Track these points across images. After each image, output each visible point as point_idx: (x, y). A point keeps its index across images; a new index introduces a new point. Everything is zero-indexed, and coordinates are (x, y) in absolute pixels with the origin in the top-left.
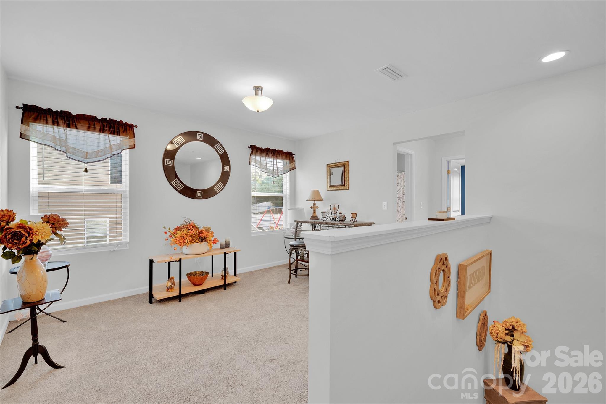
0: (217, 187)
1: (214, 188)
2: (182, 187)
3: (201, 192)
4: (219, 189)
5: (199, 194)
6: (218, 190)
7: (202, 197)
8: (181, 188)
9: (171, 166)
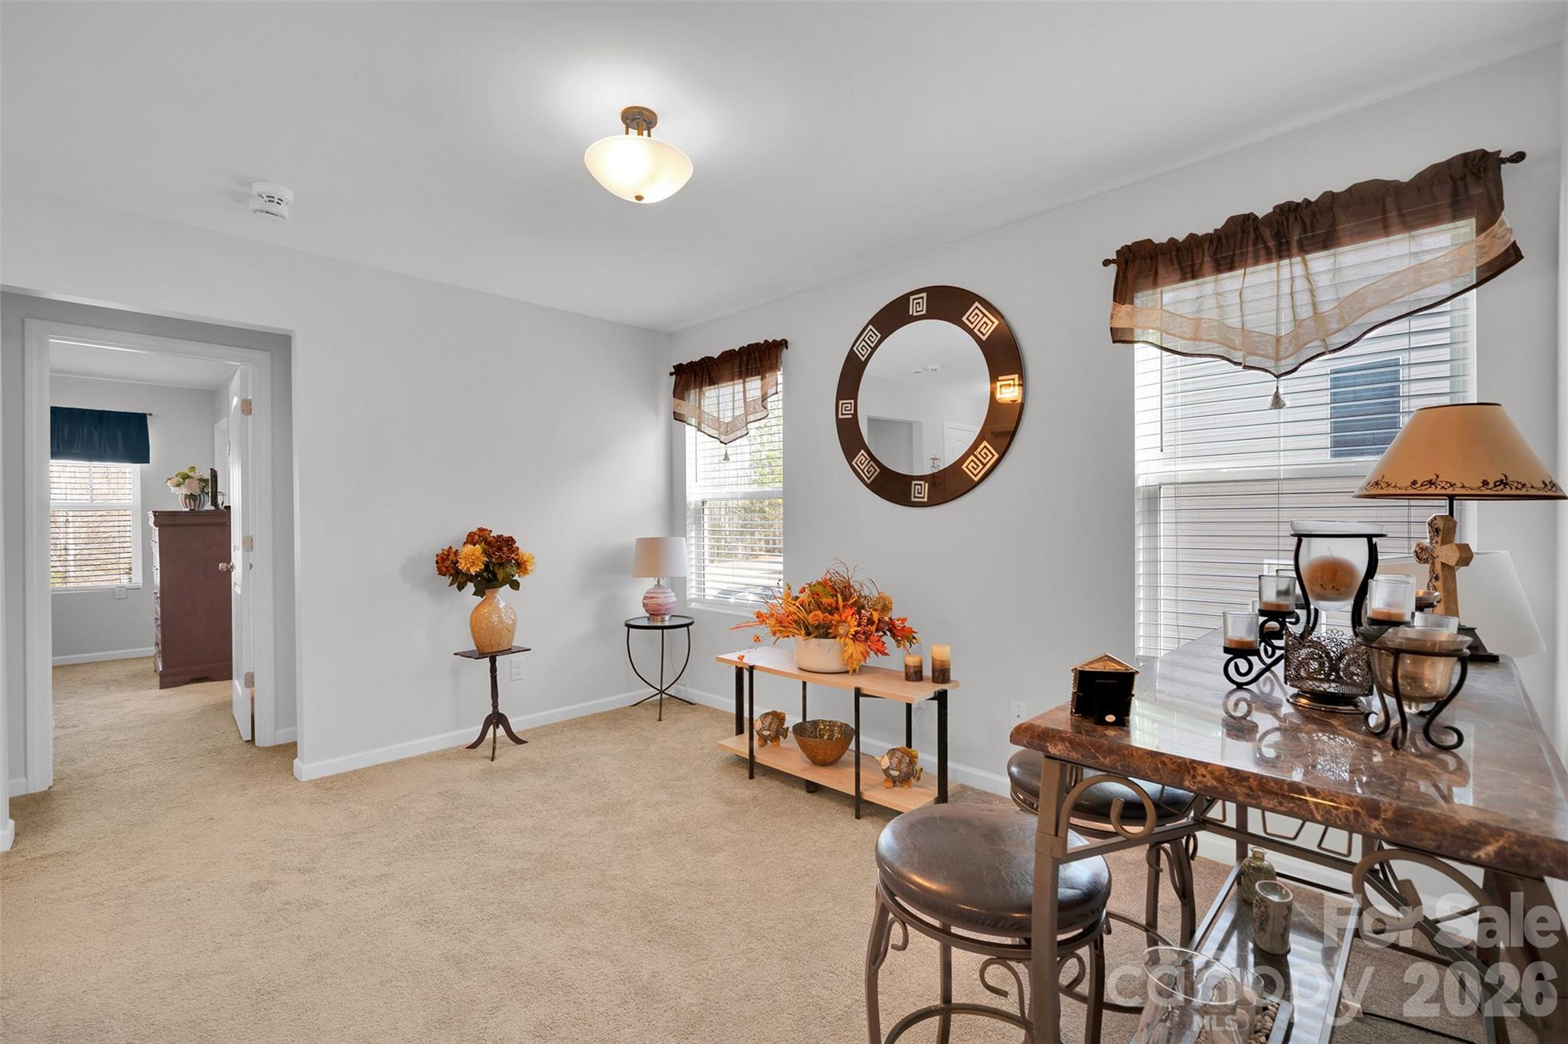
0: (972, 461)
1: (964, 467)
2: (874, 472)
3: (923, 483)
4: (981, 466)
5: (921, 491)
6: (975, 473)
7: (925, 500)
8: (873, 474)
9: (851, 416)
